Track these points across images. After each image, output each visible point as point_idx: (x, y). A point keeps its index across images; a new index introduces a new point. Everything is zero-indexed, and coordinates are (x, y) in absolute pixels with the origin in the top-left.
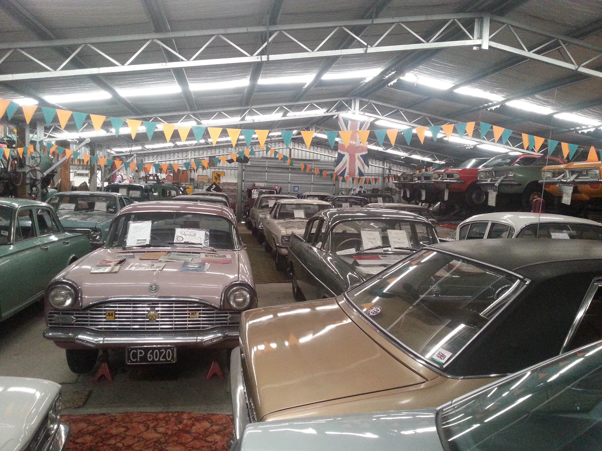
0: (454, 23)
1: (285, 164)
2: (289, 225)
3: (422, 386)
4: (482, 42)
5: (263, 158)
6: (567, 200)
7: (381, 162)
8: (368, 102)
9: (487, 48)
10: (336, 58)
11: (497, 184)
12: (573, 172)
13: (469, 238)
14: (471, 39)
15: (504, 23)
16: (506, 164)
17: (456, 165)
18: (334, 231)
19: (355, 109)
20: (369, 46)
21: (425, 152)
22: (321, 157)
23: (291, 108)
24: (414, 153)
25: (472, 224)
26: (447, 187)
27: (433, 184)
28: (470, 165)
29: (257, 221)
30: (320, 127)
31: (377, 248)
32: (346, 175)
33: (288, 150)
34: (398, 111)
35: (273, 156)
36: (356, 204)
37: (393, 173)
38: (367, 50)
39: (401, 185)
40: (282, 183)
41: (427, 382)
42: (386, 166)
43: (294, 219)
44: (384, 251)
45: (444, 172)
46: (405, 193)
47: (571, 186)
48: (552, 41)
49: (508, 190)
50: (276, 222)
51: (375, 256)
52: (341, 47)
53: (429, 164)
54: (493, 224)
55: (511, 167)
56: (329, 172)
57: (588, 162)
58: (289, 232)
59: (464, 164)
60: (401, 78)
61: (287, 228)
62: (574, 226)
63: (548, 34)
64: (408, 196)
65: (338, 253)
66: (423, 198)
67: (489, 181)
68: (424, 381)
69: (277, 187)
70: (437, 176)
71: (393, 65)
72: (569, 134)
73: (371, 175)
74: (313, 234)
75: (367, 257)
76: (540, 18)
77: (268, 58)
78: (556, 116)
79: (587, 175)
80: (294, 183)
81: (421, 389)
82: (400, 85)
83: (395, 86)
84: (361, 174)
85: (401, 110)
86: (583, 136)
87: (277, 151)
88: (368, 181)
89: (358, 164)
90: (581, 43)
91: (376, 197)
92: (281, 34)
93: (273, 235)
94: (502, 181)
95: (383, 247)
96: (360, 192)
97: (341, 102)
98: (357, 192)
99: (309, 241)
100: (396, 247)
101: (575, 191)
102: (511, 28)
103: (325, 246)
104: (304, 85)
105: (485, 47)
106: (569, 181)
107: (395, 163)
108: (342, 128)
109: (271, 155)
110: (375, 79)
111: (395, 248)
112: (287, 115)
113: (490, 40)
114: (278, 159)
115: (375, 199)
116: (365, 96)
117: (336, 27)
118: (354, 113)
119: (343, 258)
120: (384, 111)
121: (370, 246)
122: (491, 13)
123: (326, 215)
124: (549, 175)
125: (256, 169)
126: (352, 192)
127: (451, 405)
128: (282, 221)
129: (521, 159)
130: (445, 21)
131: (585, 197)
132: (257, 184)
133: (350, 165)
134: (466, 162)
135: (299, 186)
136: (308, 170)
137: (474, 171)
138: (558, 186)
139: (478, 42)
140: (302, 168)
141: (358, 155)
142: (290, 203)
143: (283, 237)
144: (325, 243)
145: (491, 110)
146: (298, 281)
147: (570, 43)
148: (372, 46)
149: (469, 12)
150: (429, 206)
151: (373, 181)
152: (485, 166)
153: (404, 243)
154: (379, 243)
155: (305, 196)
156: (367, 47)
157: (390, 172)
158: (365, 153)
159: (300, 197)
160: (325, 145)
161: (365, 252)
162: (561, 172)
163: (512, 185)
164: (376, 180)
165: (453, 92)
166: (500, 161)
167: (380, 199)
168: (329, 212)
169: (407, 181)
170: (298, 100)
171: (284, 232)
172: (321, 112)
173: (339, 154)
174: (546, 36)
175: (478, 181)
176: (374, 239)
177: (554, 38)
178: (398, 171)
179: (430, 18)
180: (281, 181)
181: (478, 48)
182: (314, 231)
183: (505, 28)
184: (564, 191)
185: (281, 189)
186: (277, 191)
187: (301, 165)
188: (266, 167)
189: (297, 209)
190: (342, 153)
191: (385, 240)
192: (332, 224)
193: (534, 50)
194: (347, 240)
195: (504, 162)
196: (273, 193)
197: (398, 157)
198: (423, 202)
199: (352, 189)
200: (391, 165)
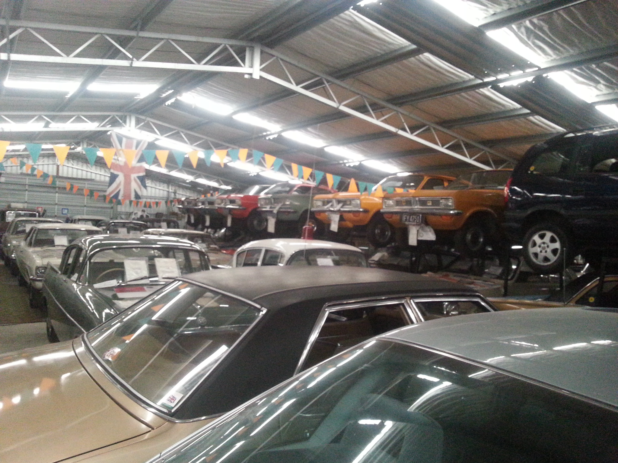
0: (225, 49)
1: (45, 182)
2: (47, 254)
3: (147, 436)
4: (253, 70)
5: (22, 174)
6: (334, 227)
7: (166, 185)
8: (145, 120)
9: (258, 78)
10: (102, 68)
11: (275, 211)
12: (339, 202)
13: (245, 265)
14: (242, 66)
15: (273, 56)
16: (286, 192)
17: (240, 192)
18: (92, 261)
19: (130, 126)
20: (134, 59)
21: (210, 177)
22: (96, 177)
23: (53, 118)
24: (199, 176)
25: (248, 251)
26: (230, 213)
27: (217, 209)
28: (252, 192)
29: (10, 250)
30: (92, 143)
31: (142, 279)
32: (120, 197)
33: (55, 167)
34: (178, 133)
35: (29, 172)
36: (135, 229)
37: (178, 196)
38: (132, 63)
39: (184, 210)
40: (48, 204)
41: (153, 431)
42: (172, 189)
43: (54, 246)
44: (151, 281)
45: (227, 197)
46: (189, 218)
47: (338, 214)
48: (316, 79)
49: (284, 217)
50: (31, 250)
51: (140, 288)
52: (107, 57)
53: (216, 189)
54: (267, 251)
55: (289, 195)
56: (102, 194)
57: (350, 192)
58: (45, 262)
59: (247, 190)
60: (179, 98)
61: (43, 257)
62: (337, 252)
63: (313, 72)
64: (192, 221)
65: (96, 286)
66: (208, 223)
67: (268, 208)
68: (148, 430)
69: (40, 209)
70: (219, 201)
71: (168, 84)
72: (339, 166)
73: (151, 198)
74: (69, 264)
75: (130, 289)
76: (306, 56)
77: (9, 57)
78: (327, 149)
79: (350, 204)
80: (63, 205)
81: (146, 440)
82: (177, 105)
83: (173, 105)
84: (137, 196)
85: (183, 132)
86: (349, 168)
87: (35, 167)
88: (148, 205)
89: (135, 186)
90: (342, 84)
91: (159, 221)
92: (26, 31)
93: (26, 267)
94: (280, 208)
95: (149, 278)
96: (142, 216)
97: (114, 117)
98: (139, 216)
99: (65, 273)
100: (164, 276)
101: (342, 219)
102: (281, 62)
103: (81, 278)
104: (66, 94)
105: (256, 76)
106: (335, 209)
107: (180, 186)
108: (116, 145)
109: (27, 170)
110: (151, 96)
111: (163, 278)
112: (50, 126)
113: (261, 70)
114: (35, 175)
115: (158, 224)
116: (142, 113)
117: (96, 34)
118: (129, 130)
119: (101, 292)
120: (163, 130)
121: (135, 276)
122: (262, 44)
123: (86, 242)
124: (320, 203)
125: (12, 187)
126: (133, 216)
127: (160, 457)
128: (38, 249)
129: (299, 188)
130: (216, 46)
131: (350, 225)
132: (13, 205)
133: (125, 187)
134: (250, 188)
135: (69, 208)
136: (75, 190)
137: (255, 198)
138: (327, 214)
139: (249, 71)
140: (68, 187)
141: (134, 176)
142: (53, 228)
143: (38, 268)
144: (82, 274)
145: (269, 139)
146: (52, 321)
147: (333, 83)
148: (138, 59)
149: (241, 39)
150: (215, 232)
151: (153, 205)
152: (266, 194)
153: (172, 272)
154: (145, 273)
155: (75, 220)
156: (132, 60)
157: (175, 195)
158: (142, 174)
159: (68, 221)
160: (101, 163)
161: (129, 283)
162: (329, 202)
163: (289, 212)
164: (157, 204)
165: (232, 118)
166: (279, 188)
167: (164, 224)
168: (90, 239)
169: (191, 206)
170: (62, 110)
171: (39, 262)
172: (91, 126)
173: (112, 174)
174: (312, 74)
175: (259, 208)
176: (139, 269)
177: (318, 76)
178: (183, 195)
179: (201, 39)
180: (46, 202)
181: (250, 76)
182: (70, 261)
183: (274, 60)
184: (332, 218)
185: (45, 211)
186: (39, 214)
187: (67, 185)
188: (26, 185)
189: (58, 235)
190: (116, 173)
191: (152, 270)
192: (90, 252)
193: (302, 85)
194: (108, 271)
195: (283, 189)
196: (34, 216)
197: (184, 181)
198: (208, 228)
199: (132, 213)
200: (177, 188)
